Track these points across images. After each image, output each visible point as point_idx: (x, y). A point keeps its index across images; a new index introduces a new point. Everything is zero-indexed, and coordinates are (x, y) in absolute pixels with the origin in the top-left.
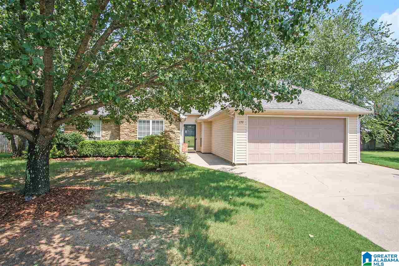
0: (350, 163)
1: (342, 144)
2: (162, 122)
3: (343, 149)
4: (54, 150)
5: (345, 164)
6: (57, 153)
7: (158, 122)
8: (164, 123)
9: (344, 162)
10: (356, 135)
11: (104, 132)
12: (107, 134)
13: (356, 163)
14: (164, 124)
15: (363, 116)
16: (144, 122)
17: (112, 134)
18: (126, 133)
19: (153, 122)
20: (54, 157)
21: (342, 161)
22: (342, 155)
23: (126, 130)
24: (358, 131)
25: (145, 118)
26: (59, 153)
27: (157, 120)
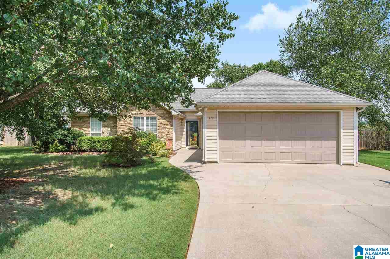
0: (344, 164)
1: (335, 142)
2: (155, 119)
3: (337, 149)
4: (56, 145)
5: (339, 165)
6: (59, 148)
7: (151, 118)
8: (157, 119)
9: (338, 163)
10: (352, 131)
11: (104, 129)
12: (107, 130)
13: (353, 165)
14: (157, 121)
15: (362, 108)
16: (139, 118)
17: (111, 130)
18: (122, 129)
19: (147, 119)
20: (57, 151)
21: (335, 162)
22: (335, 154)
23: (122, 127)
24: (355, 127)
25: (139, 115)
26: (61, 148)
27: (151, 116)
